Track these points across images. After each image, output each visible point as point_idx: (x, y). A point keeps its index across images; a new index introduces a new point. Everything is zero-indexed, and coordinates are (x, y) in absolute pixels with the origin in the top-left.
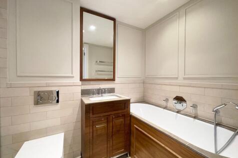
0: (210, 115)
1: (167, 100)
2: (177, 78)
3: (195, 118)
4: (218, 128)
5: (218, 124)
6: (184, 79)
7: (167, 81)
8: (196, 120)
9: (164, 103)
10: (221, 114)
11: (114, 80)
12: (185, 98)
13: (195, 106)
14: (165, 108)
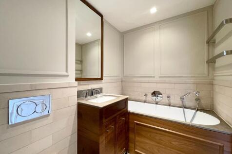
0: (179, 102)
1: (146, 95)
2: (154, 77)
3: (170, 105)
4: (185, 110)
5: (185, 107)
6: (160, 77)
7: (147, 80)
8: (171, 107)
9: (144, 98)
10: (185, 100)
11: (101, 79)
12: (161, 92)
13: (169, 97)
14: (145, 102)
